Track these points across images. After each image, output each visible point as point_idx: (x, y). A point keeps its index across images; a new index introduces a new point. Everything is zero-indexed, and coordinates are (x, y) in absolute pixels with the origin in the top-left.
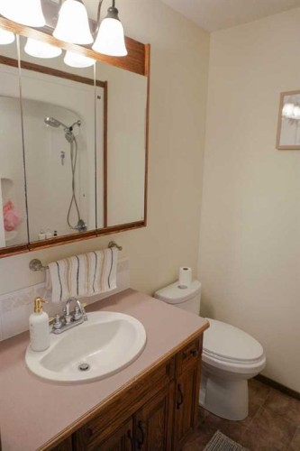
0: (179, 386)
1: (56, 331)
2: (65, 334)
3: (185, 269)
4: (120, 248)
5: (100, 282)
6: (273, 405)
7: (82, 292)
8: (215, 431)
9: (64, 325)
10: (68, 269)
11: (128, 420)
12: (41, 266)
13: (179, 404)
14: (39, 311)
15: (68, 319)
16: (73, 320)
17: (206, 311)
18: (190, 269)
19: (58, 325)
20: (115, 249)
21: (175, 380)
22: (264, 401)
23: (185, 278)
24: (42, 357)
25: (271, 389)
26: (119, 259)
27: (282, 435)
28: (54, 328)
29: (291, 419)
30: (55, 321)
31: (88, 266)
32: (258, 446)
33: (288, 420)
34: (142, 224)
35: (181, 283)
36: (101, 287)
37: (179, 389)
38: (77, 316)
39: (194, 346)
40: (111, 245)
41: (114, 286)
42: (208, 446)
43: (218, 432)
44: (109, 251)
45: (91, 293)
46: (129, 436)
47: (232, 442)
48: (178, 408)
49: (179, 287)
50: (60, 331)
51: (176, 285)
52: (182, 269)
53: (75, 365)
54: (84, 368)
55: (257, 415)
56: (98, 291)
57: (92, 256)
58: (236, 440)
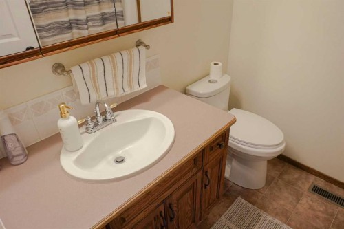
0: (206, 172)
1: (89, 131)
2: (98, 133)
3: (215, 64)
4: (147, 47)
5: (130, 82)
6: (286, 177)
7: (111, 93)
8: (237, 197)
9: (96, 124)
10: (93, 72)
11: (159, 205)
12: (64, 70)
13: (206, 185)
14: (65, 117)
15: (100, 119)
16: (105, 120)
17: (234, 102)
18: (220, 64)
19: (91, 125)
20: (142, 48)
21: (202, 168)
22: (279, 173)
23: (215, 72)
24: (75, 157)
25: (287, 164)
26: (147, 58)
27: (290, 199)
28: (87, 129)
29: (300, 188)
30: (86, 122)
31: (114, 67)
32: (271, 208)
33: (297, 188)
34: (169, 20)
35: (212, 77)
36: (131, 86)
37: (206, 175)
38: (108, 116)
39: (221, 139)
40: (139, 44)
41: (144, 86)
42: (230, 208)
43: (239, 198)
44: (135, 50)
45: (121, 93)
46: (161, 215)
47: (250, 205)
48: (205, 188)
49: (210, 81)
50: (93, 131)
51: (207, 79)
52: (212, 64)
53: (111, 158)
54: (120, 161)
55: (272, 185)
56: (128, 91)
57: (118, 56)
58: (253, 203)
